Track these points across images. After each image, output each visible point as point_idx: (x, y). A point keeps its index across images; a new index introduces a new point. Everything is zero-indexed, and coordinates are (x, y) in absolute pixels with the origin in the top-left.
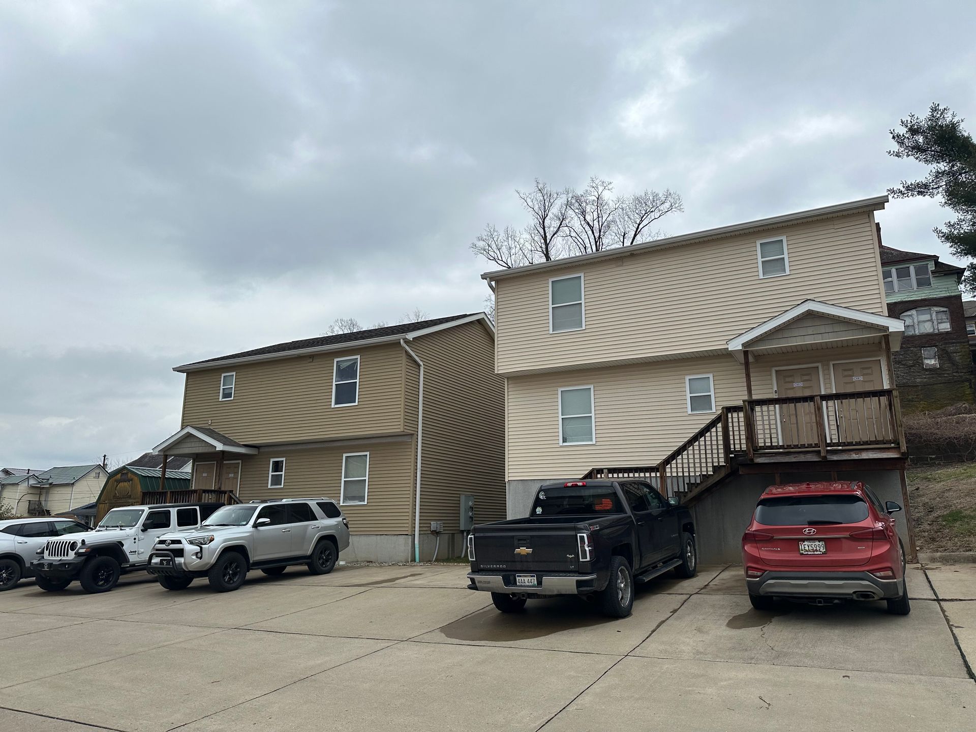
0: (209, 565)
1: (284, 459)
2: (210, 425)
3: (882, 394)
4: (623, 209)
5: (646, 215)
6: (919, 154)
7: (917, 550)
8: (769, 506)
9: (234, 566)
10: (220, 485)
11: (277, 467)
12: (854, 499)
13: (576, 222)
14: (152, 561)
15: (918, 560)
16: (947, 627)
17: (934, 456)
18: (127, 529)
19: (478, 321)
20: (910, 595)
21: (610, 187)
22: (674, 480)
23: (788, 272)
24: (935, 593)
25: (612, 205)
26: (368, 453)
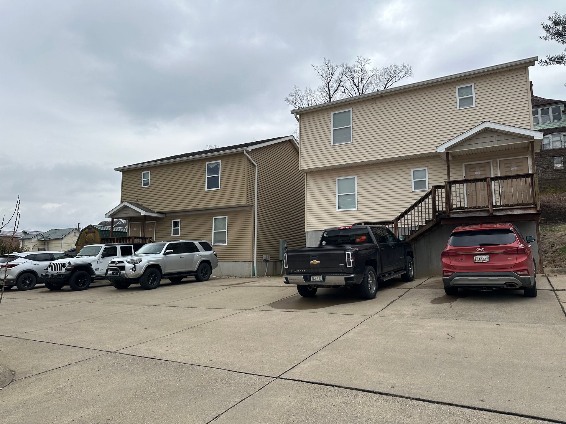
0: (139, 275)
1: (180, 220)
2: (137, 201)
3: (527, 176)
4: (376, 76)
5: (391, 79)
6: (559, 38)
7: (544, 267)
8: (457, 237)
9: (154, 275)
10: (144, 234)
11: (176, 224)
12: (508, 231)
13: (348, 84)
14: (108, 273)
15: (544, 272)
16: (558, 302)
17: (557, 218)
18: (94, 257)
19: (289, 140)
20: (537, 288)
21: (369, 62)
22: (402, 229)
23: (474, 105)
24: (552, 287)
25: (370, 73)
26: (227, 217)
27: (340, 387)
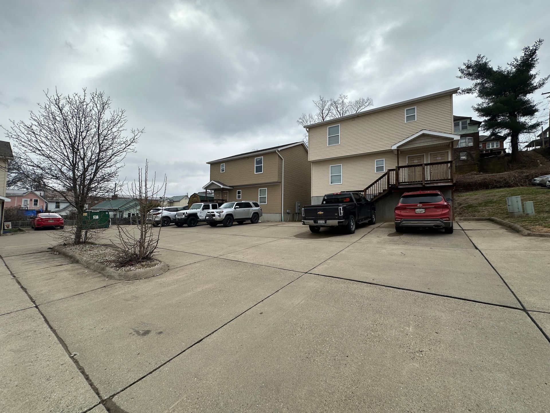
0: (222, 219)
1: (240, 190)
2: (218, 180)
3: (448, 162)
4: (351, 106)
5: (359, 107)
6: (470, 76)
7: (455, 217)
8: (405, 198)
9: (230, 219)
10: (223, 198)
11: (239, 193)
12: (437, 195)
13: (334, 111)
14: (206, 218)
15: (456, 220)
16: (467, 237)
18: (198, 209)
19: (301, 144)
20: (454, 229)
21: (347, 97)
22: (369, 195)
23: (416, 120)
24: (462, 228)
25: (347, 104)
26: (266, 188)
27: (343, 279)
